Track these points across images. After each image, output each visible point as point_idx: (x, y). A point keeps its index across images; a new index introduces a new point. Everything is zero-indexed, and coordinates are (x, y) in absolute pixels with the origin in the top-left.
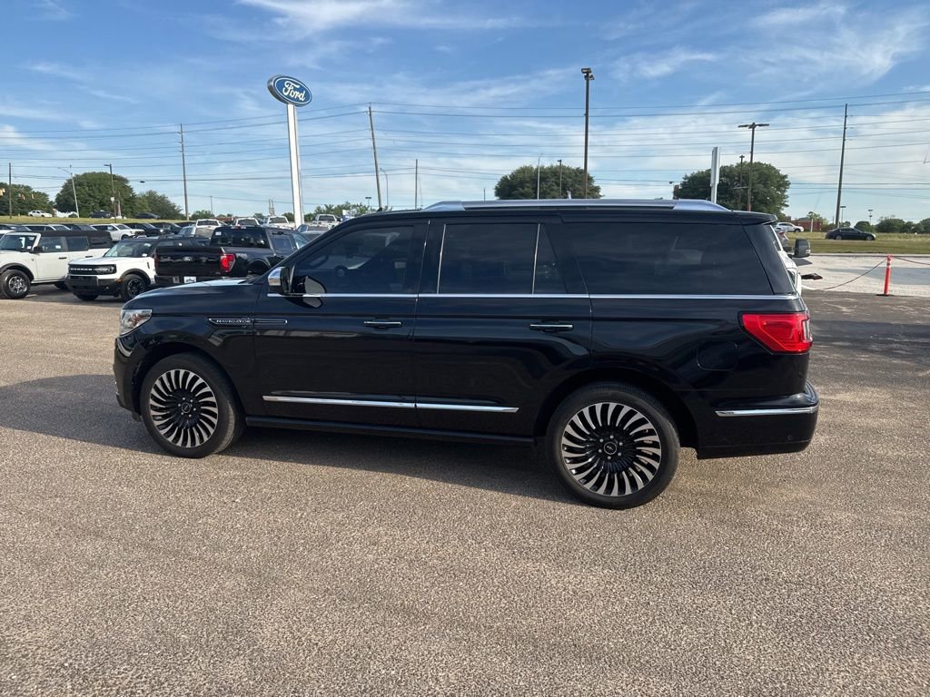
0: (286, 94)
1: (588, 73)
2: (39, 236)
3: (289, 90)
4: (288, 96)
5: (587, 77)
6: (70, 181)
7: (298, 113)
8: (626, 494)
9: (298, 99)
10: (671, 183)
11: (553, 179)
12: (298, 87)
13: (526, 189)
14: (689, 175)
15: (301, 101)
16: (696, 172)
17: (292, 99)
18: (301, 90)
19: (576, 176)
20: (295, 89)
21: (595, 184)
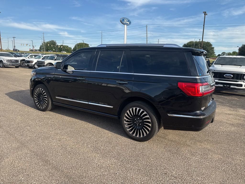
0: (124, 22)
1: (205, 13)
2: (56, 56)
3: (125, 22)
4: (125, 23)
5: (205, 14)
6: (76, 45)
7: (127, 27)
8: (141, 137)
9: (127, 24)
10: (238, 47)
12: (128, 20)
15: (128, 24)
17: (126, 24)
18: (128, 21)
19: (207, 44)
20: (127, 21)
21: (213, 47)
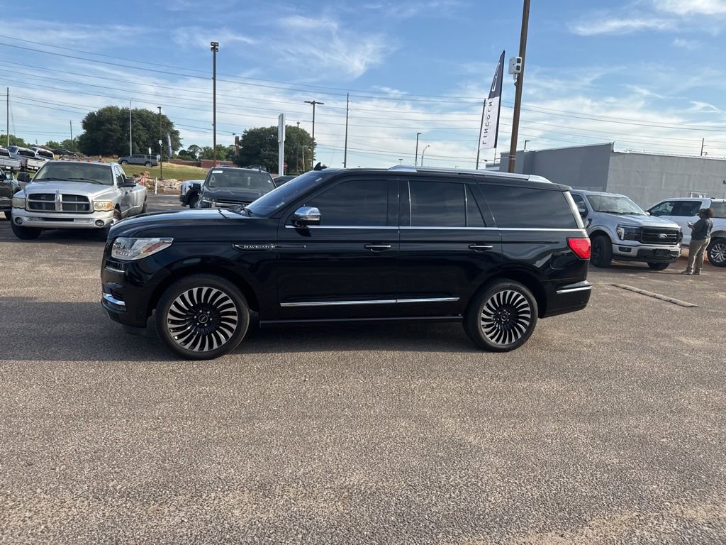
11: (138, 120)
13: (114, 126)
14: (248, 130)
16: (253, 128)
19: (159, 120)
21: (175, 129)
